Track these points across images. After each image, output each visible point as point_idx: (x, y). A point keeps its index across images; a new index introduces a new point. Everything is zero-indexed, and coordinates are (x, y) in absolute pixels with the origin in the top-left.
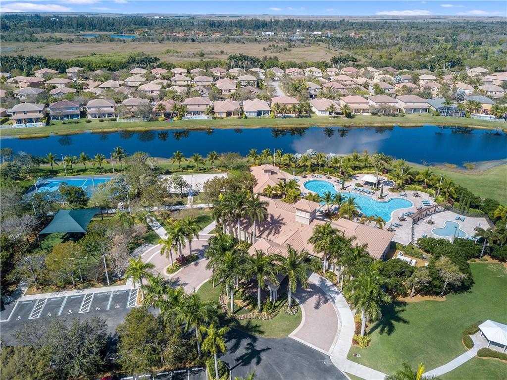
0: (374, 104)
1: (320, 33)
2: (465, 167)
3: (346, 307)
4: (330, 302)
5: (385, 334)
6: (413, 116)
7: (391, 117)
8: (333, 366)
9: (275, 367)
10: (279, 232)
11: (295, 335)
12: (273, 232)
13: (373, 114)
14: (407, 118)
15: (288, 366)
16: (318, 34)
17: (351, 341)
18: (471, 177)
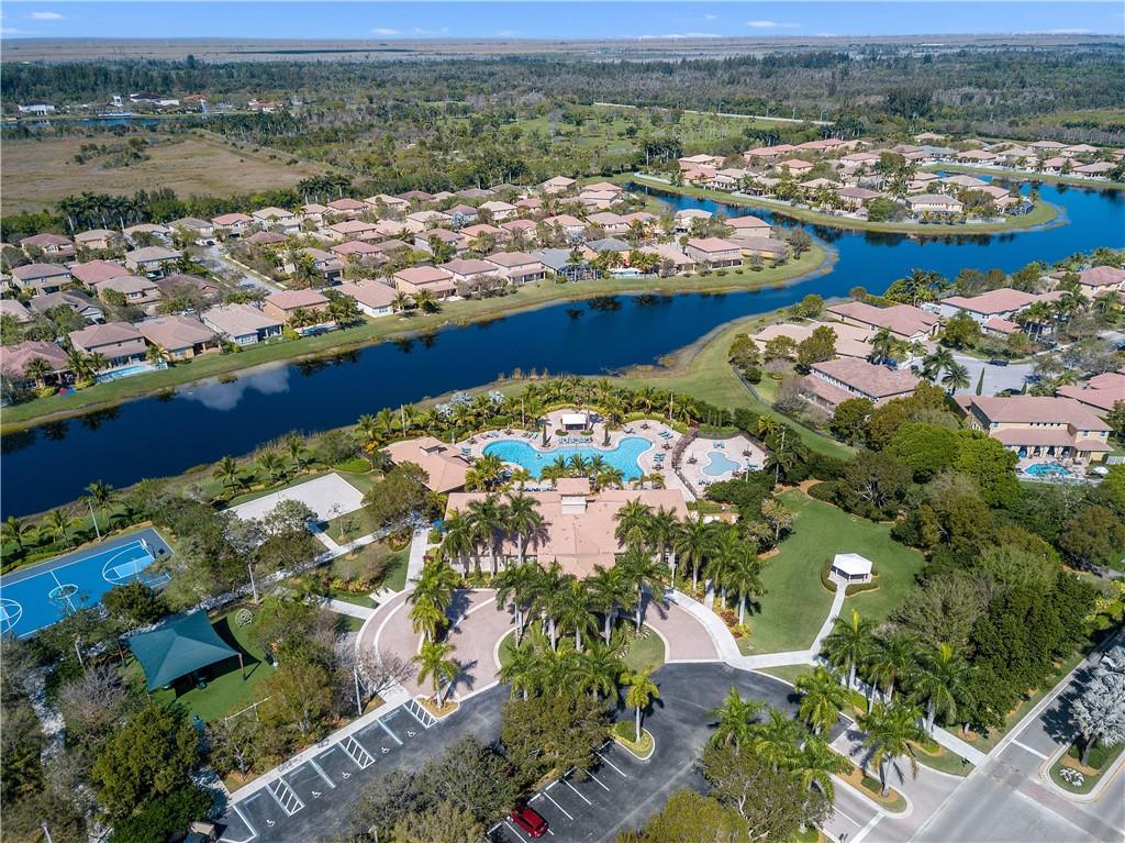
0: (461, 278)
1: (176, 102)
2: (663, 366)
3: (692, 603)
4: (672, 607)
5: (755, 614)
6: (528, 289)
7: (498, 298)
8: (736, 669)
9: (683, 700)
10: (548, 539)
11: (671, 659)
12: (540, 541)
13: (468, 297)
14: (523, 295)
15: (695, 693)
16: (173, 106)
17: (732, 637)
18: (683, 380)
